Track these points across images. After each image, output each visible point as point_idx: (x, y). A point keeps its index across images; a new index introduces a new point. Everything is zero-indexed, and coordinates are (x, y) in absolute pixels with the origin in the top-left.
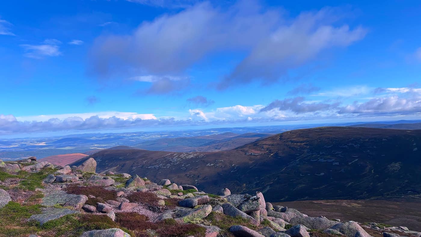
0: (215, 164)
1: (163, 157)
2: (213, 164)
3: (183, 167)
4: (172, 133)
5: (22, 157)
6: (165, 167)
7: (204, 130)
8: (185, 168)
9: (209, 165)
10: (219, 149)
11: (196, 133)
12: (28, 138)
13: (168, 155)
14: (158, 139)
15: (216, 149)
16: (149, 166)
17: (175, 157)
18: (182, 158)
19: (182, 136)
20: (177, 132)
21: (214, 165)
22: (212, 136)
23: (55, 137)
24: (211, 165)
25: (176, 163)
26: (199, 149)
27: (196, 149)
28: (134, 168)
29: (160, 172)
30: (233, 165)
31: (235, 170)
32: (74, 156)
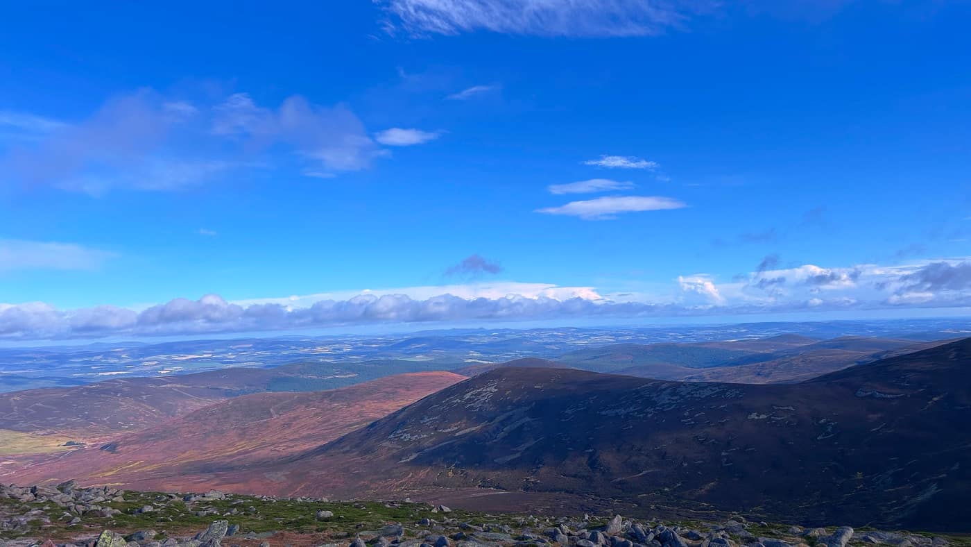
0: (772, 416)
1: (634, 392)
2: (765, 417)
3: (688, 417)
4: (640, 331)
5: (337, 375)
6: (641, 415)
7: (721, 328)
8: (692, 420)
9: (756, 418)
10: (767, 376)
11: (700, 333)
12: (345, 336)
13: (646, 386)
14: (611, 346)
15: (759, 374)
16: (602, 410)
17: (664, 392)
18: (682, 397)
19: (665, 340)
20: (654, 330)
21: (769, 419)
22: (744, 343)
23: (395, 335)
24: (761, 417)
25: (669, 407)
26: (714, 373)
27: (705, 374)
28: (568, 411)
29: (631, 427)
30: (822, 421)
31: (829, 434)
32: (437, 376)
